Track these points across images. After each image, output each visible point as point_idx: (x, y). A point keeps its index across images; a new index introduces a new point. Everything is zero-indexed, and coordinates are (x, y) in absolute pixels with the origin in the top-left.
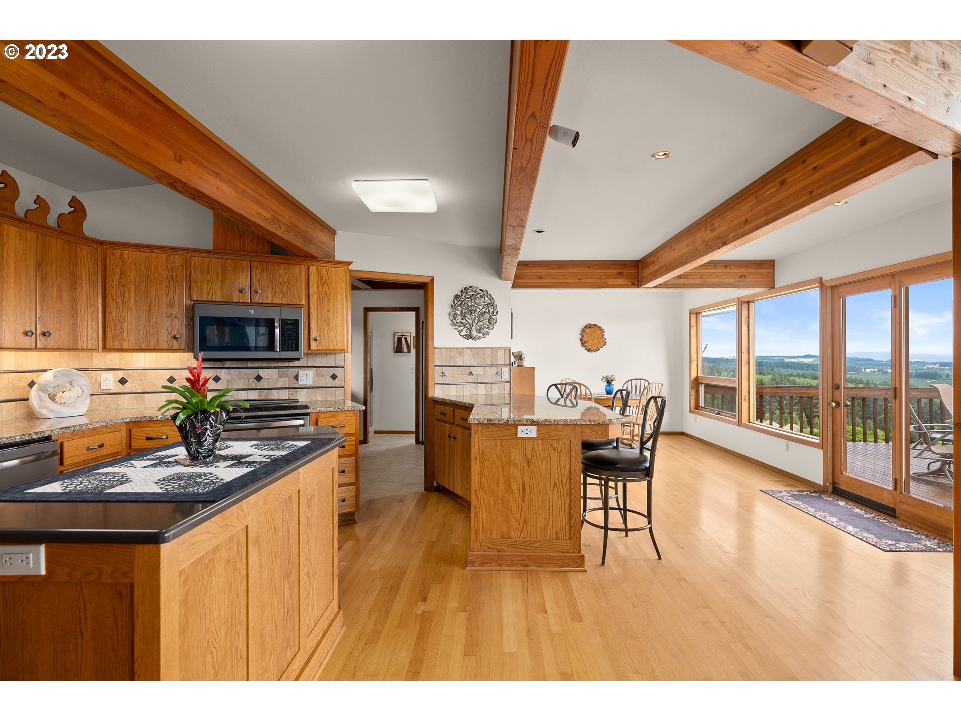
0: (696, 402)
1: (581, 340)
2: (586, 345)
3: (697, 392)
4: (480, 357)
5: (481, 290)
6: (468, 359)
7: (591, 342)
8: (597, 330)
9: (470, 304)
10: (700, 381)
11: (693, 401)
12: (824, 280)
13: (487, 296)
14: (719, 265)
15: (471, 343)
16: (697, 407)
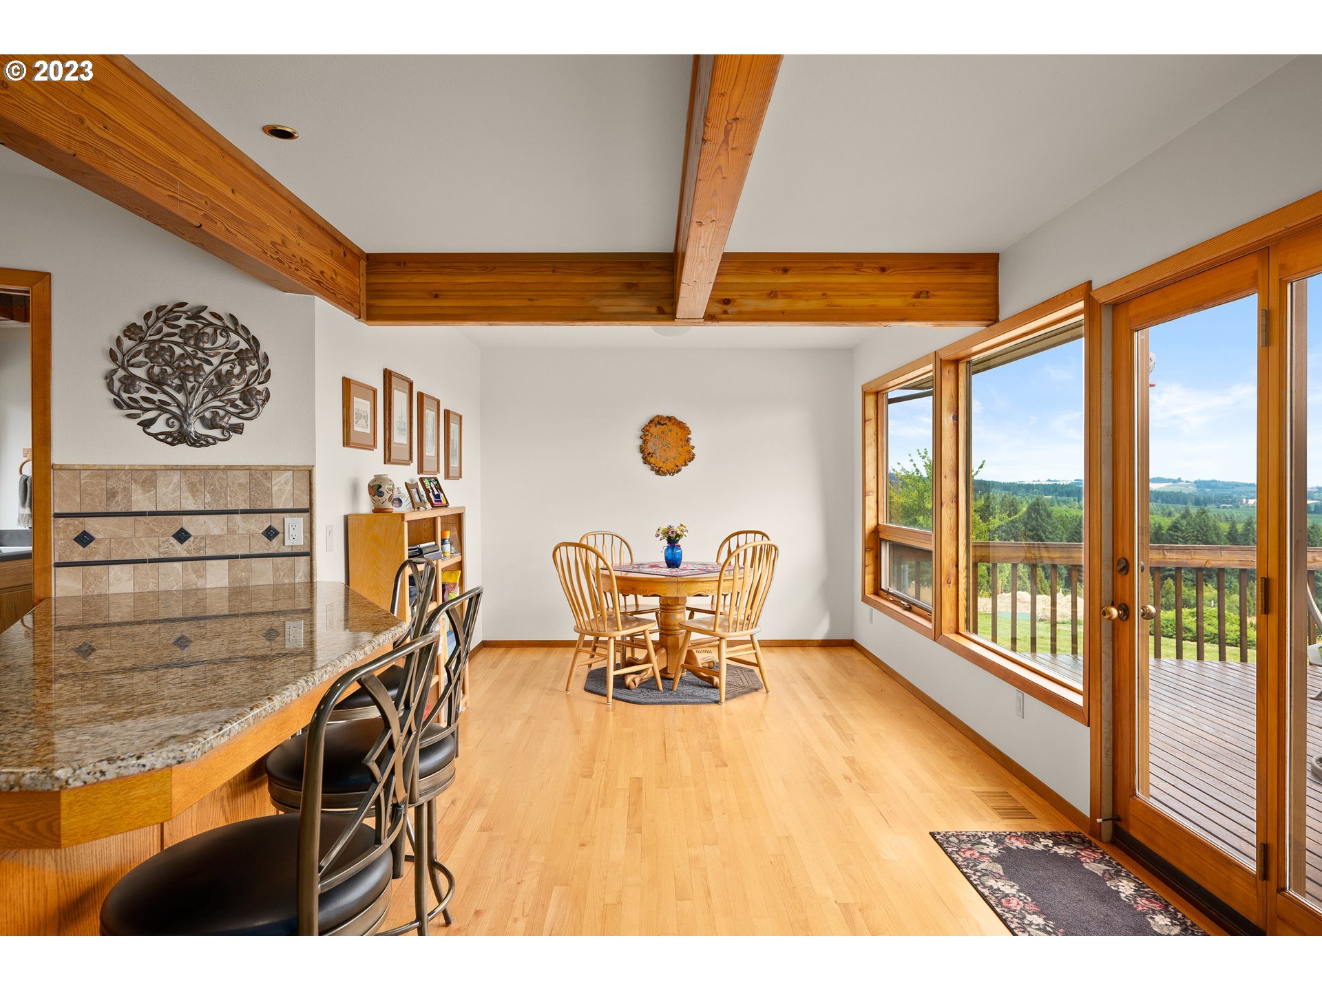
0: (875, 580)
1: (642, 450)
2: (652, 460)
3: (877, 558)
4: (213, 492)
5: (214, 314)
6: (169, 495)
7: (662, 454)
8: (675, 429)
9: (178, 351)
10: (882, 536)
11: (869, 578)
12: (1095, 286)
13: (236, 332)
14: (865, 265)
15: (184, 455)
16: (878, 590)
